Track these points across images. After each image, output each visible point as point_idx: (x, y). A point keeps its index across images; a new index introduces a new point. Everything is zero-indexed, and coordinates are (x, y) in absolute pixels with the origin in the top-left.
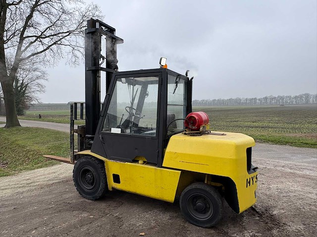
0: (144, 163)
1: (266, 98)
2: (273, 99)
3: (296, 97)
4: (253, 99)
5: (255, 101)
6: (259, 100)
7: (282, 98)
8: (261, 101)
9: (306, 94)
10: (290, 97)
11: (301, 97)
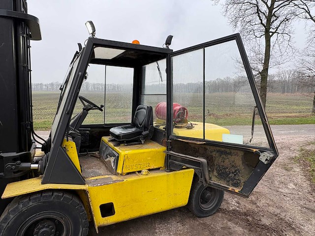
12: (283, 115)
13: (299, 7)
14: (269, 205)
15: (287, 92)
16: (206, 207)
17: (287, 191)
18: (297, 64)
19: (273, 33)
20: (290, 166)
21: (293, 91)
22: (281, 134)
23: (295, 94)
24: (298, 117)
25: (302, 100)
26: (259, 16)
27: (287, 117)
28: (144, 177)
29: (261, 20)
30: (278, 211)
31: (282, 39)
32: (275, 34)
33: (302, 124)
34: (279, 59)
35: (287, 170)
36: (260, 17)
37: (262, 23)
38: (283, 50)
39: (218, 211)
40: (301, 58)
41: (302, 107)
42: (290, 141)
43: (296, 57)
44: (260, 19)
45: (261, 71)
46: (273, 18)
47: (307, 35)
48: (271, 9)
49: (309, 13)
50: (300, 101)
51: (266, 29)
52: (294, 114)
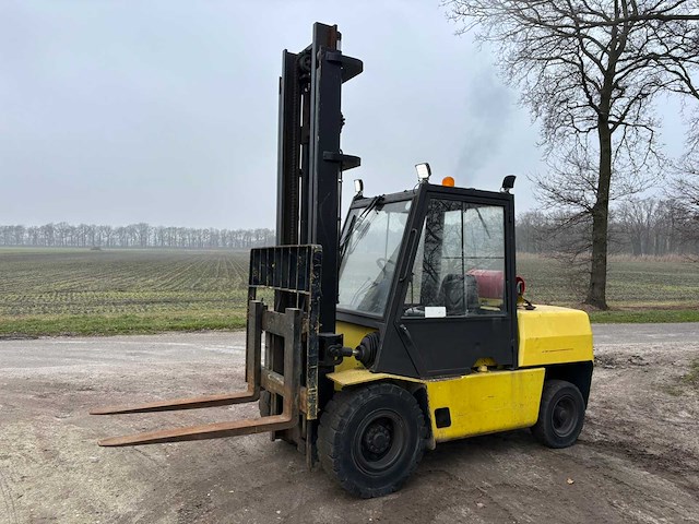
0: (490, 368)
1: (49, 229)
2: (67, 231)
3: (121, 231)
4: (11, 228)
5: (17, 236)
6: (31, 231)
7: (90, 231)
8: (35, 236)
9: (141, 225)
10: (108, 229)
11: (132, 230)
12: (646, 304)
13: (667, 69)
14: (654, 436)
15: (646, 253)
16: (562, 432)
17: (678, 420)
18: (670, 191)
19: (616, 125)
20: (677, 389)
21: (660, 250)
22: (652, 340)
23: (666, 257)
24: (679, 308)
25: (682, 271)
26: (586, 90)
27: (654, 308)
28: (484, 374)
29: (590, 98)
30: (670, 442)
31: (634, 136)
32: (621, 127)
33: (689, 321)
34: (631, 180)
35: (673, 394)
36: (588, 93)
37: (591, 104)
38: (639, 161)
39: (578, 441)
40: (678, 177)
41: (686, 288)
42: (672, 352)
43: (667, 176)
44: (588, 96)
45: (592, 206)
46: (615, 94)
47: (688, 128)
48: (609, 73)
49: (688, 82)
50: (678, 275)
51: (600, 116)
52: (668, 304)
